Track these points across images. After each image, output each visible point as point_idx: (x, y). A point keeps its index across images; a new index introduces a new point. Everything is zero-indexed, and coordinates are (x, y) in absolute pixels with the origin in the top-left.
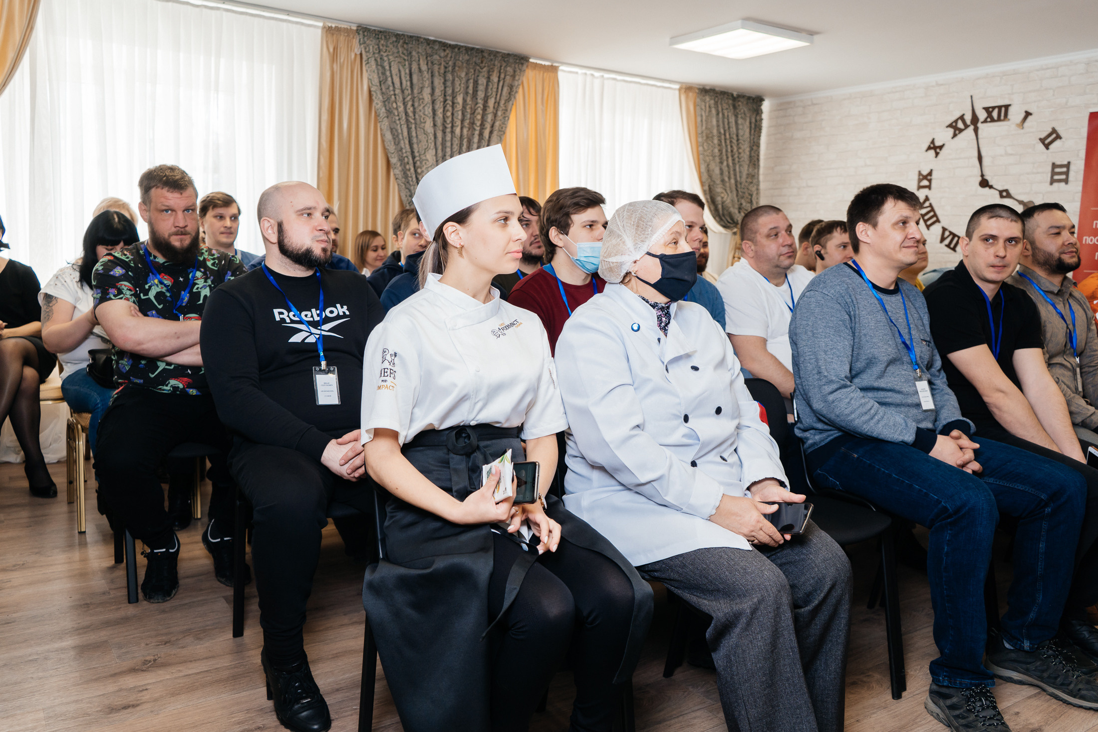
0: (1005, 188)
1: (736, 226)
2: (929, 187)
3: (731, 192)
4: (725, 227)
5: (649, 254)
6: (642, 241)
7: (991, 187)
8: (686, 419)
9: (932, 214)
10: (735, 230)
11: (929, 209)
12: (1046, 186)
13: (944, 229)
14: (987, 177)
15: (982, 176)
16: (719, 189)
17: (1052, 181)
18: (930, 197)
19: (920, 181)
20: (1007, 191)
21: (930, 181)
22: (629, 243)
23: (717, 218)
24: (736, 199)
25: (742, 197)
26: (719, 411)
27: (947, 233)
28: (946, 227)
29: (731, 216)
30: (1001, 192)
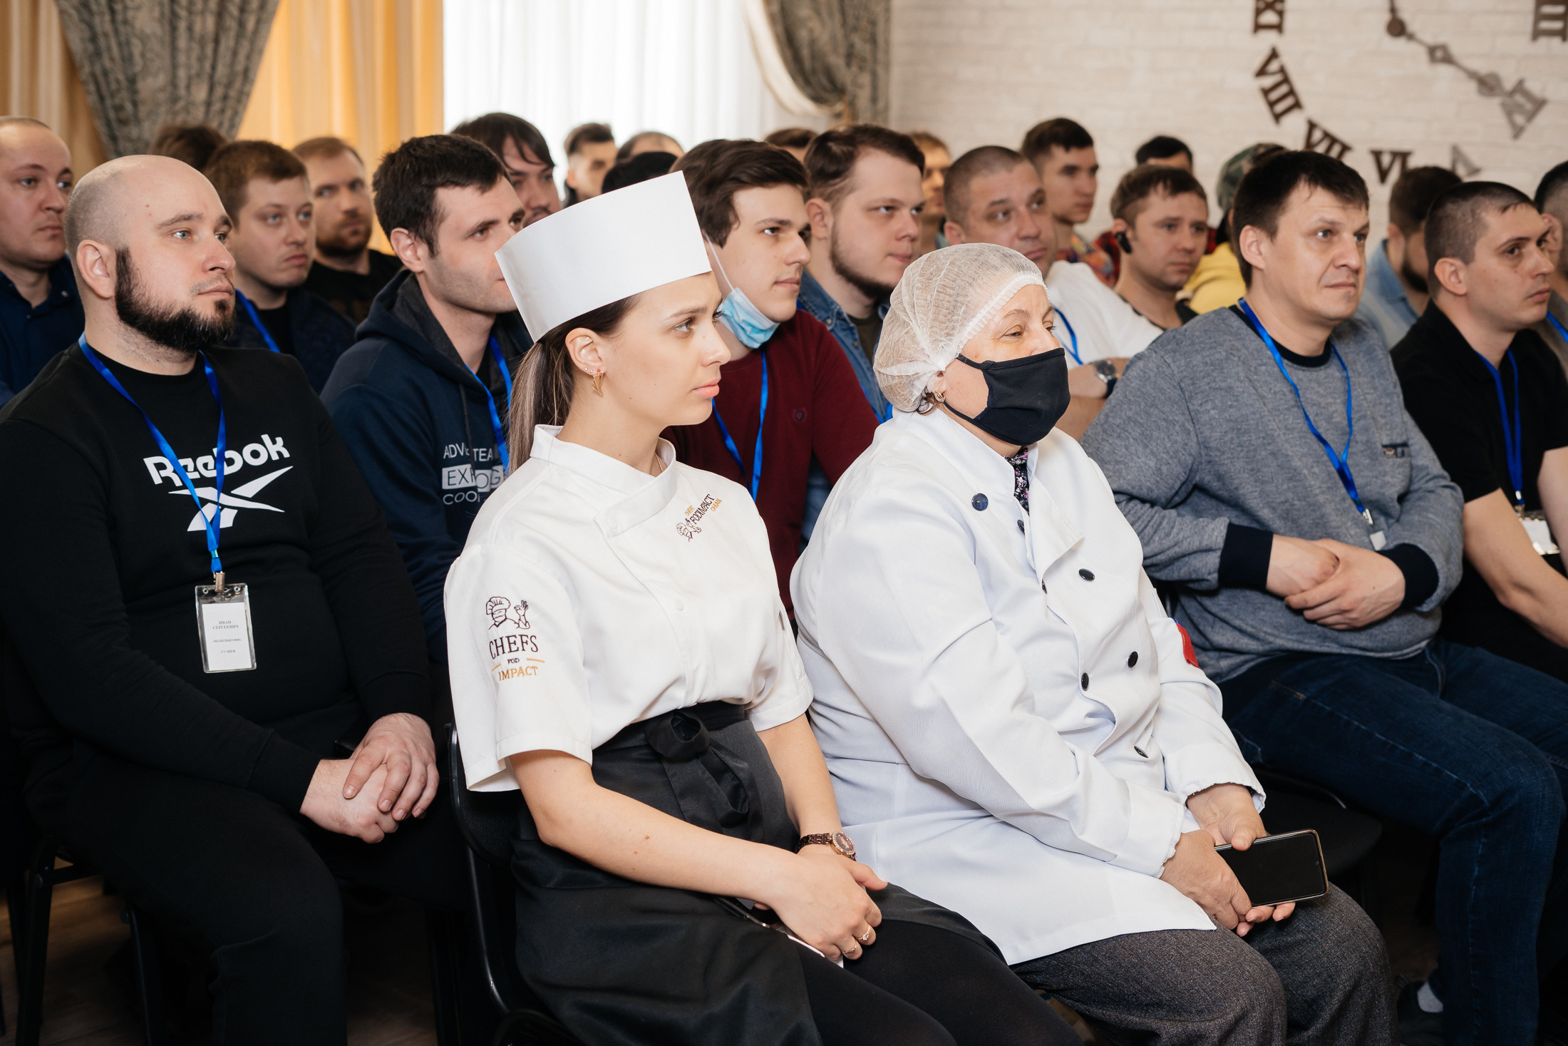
0: (1441, 40)
1: (840, 99)
2: (1279, 28)
3: (831, 14)
4: (817, 99)
5: (961, 358)
6: (948, 334)
7: (1411, 37)
8: (1085, 682)
9: (1284, 89)
10: (839, 107)
11: (1278, 78)
12: (1522, 43)
13: (1312, 126)
14: (1405, 15)
15: (1393, 10)
16: (804, 11)
17: (1537, 34)
18: (1282, 50)
19: (1258, 12)
20: (1444, 48)
21: (1281, 14)
22: (923, 340)
23: (801, 80)
24: (840, 33)
25: (855, 29)
26: (1133, 660)
27: (1317, 135)
28: (1316, 119)
29: (829, 73)
30: (1432, 51)
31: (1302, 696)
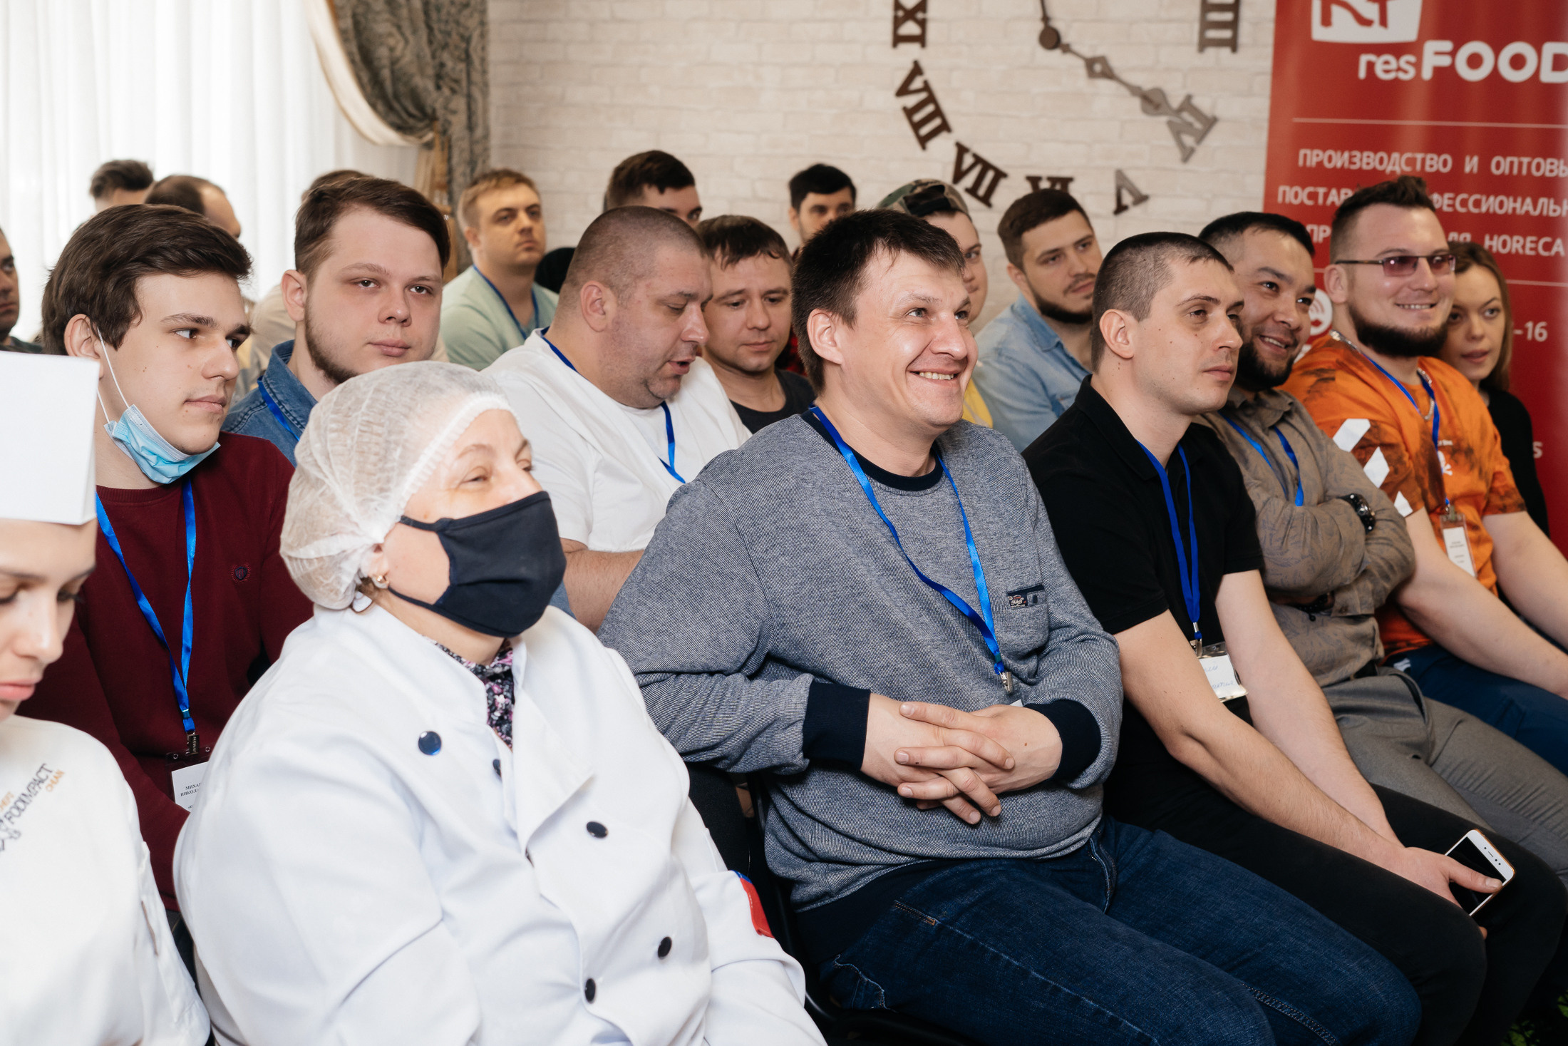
0: (1099, 52)
1: (430, 127)
2: (921, 40)
3: (415, 31)
4: (400, 128)
5: (406, 521)
6: (382, 490)
7: (1067, 49)
8: (590, 991)
9: (930, 108)
10: (430, 136)
11: (923, 96)
12: (1188, 54)
13: (962, 150)
14: (1058, 24)
15: (1046, 19)
16: (382, 26)
17: (1204, 44)
18: (924, 64)
19: (897, 22)
20: (1102, 60)
21: (922, 24)
22: (348, 501)
23: (380, 107)
24: (427, 51)
25: (445, 46)
26: (665, 948)
27: (968, 160)
28: (966, 143)
29: (415, 96)
30: (1090, 63)
31: (934, 921)
